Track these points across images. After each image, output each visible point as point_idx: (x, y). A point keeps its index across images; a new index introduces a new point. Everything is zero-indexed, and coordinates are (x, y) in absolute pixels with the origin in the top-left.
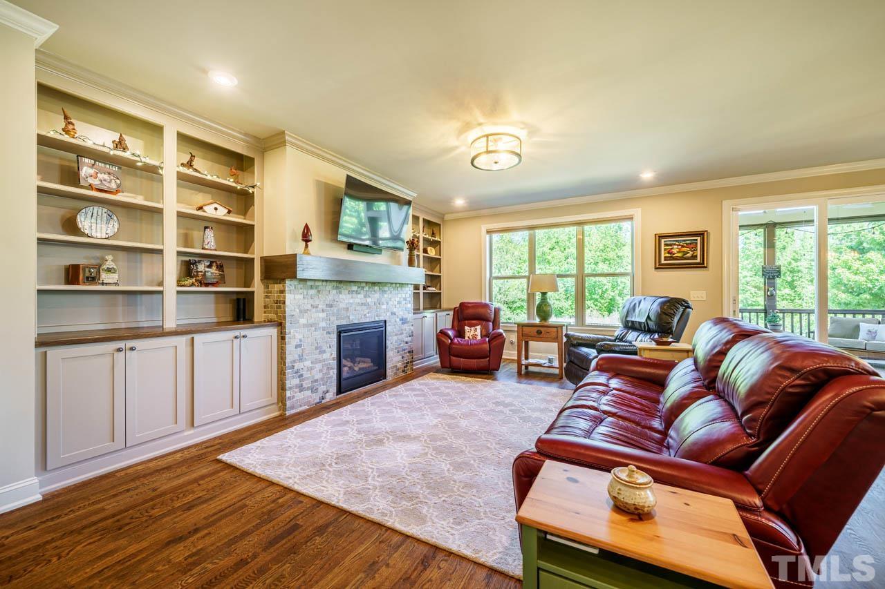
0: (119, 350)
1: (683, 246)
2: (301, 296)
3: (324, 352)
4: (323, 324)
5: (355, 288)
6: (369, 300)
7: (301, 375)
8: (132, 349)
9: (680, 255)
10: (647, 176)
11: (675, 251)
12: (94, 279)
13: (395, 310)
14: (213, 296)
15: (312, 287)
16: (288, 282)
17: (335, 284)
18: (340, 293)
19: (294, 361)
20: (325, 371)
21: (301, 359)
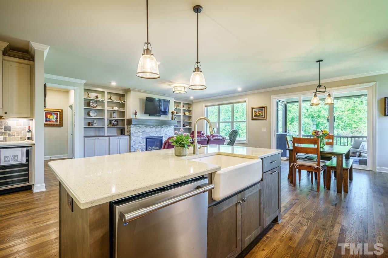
0: (96, 139)
1: (259, 112)
2: (135, 129)
3: (142, 143)
4: (141, 136)
5: (152, 127)
6: (157, 130)
7: (135, 149)
8: (98, 139)
9: (258, 115)
10: (240, 89)
11: (257, 113)
12: (92, 125)
13: (166, 133)
14: (116, 129)
15: (138, 126)
16: (131, 125)
17: (145, 126)
18: (147, 128)
19: (133, 145)
20: (142, 148)
21: (135, 145)
